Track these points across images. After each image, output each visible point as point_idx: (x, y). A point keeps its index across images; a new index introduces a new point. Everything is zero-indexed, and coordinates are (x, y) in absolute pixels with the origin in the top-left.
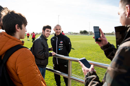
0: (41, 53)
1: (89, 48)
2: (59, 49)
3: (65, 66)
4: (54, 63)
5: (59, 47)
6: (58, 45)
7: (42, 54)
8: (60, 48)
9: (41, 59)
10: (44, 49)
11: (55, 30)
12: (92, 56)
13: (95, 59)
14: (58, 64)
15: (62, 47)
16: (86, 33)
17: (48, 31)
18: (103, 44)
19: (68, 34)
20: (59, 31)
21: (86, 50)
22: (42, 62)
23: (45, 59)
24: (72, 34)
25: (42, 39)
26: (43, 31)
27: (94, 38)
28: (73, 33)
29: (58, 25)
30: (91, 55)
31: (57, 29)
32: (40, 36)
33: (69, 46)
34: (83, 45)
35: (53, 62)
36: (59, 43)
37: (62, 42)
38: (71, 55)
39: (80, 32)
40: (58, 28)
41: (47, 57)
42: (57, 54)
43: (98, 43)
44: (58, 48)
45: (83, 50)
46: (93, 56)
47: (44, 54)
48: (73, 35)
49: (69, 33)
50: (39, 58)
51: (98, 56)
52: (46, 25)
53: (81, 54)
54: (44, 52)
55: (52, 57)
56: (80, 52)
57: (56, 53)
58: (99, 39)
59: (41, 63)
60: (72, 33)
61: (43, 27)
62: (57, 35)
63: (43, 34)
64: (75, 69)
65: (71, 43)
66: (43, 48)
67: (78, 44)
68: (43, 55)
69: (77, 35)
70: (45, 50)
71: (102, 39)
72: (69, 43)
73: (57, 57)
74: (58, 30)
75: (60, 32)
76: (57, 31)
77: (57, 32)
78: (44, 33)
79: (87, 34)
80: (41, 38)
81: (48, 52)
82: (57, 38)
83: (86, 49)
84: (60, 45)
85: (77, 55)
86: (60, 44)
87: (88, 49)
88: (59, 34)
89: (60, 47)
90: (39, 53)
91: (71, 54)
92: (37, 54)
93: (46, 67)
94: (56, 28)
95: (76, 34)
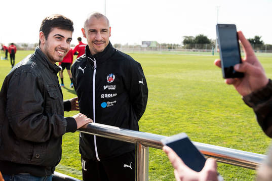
0: (33, 122)
1: (215, 100)
2: (104, 105)
3: (125, 166)
4: (83, 158)
5: (103, 96)
6: (100, 91)
7: (37, 124)
8: (106, 100)
9: (34, 144)
10: (44, 105)
11: (86, 33)
12: (225, 126)
13: (238, 139)
14: (98, 159)
15: (115, 95)
16: (206, 45)
17: (60, 38)
18: (250, 86)
19: (142, 49)
20: (100, 37)
21: (205, 106)
22: (39, 154)
23: (47, 142)
24: (156, 49)
25: (38, 67)
26: (41, 37)
27: (218, 64)
28: (157, 44)
29: (98, 17)
30: (223, 123)
31: (94, 31)
32: (30, 56)
33: (140, 92)
34: (194, 88)
35: (81, 152)
36: (101, 81)
37: (111, 78)
38: (150, 126)
39: (186, 42)
40: (99, 27)
41: (56, 134)
42: (94, 124)
43: (233, 83)
44: (99, 101)
45: (194, 107)
46: (228, 129)
47: (45, 123)
48: (160, 52)
49: (145, 46)
50: (27, 137)
51: (245, 126)
52: (52, 15)
53: (187, 120)
54: (45, 114)
55: (77, 134)
56: (183, 114)
57: (93, 119)
58: (237, 67)
59: (31, 157)
60: (154, 45)
61: (43, 22)
62: (93, 53)
63: (43, 48)
64: (166, 175)
65: (145, 81)
66: (42, 101)
67: (177, 85)
68: (41, 125)
69: (172, 51)
70: (51, 109)
71: (246, 67)
72: (140, 82)
73: (95, 135)
74: (99, 32)
75: (105, 42)
76: (93, 36)
77: (95, 42)
78: (47, 44)
79: (209, 48)
80: (34, 64)
81: (63, 114)
82: (95, 62)
83: (203, 103)
84: (105, 88)
85: (172, 126)
86: (107, 84)
87: (210, 102)
88: (102, 47)
89: (107, 95)
90: (24, 119)
91: (151, 121)
92: (19, 125)
93: (53, 172)
94: (91, 25)
95: (171, 47)
